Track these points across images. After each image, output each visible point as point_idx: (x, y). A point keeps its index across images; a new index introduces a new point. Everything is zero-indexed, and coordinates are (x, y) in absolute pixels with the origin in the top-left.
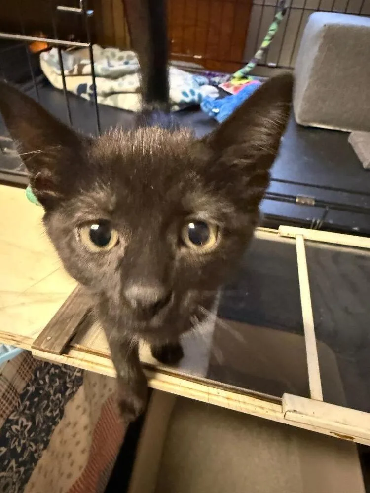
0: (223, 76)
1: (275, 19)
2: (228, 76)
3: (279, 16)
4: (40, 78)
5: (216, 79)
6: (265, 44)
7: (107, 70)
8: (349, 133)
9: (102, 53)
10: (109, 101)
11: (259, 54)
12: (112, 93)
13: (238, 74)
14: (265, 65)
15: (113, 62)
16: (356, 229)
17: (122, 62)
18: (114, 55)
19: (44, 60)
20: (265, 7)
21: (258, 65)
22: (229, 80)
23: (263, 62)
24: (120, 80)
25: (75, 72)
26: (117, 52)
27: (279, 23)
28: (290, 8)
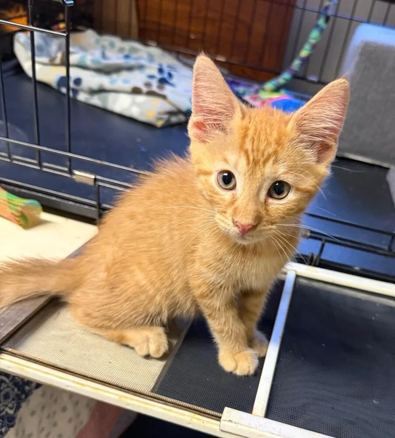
0: (249, 86)
1: (317, 26)
2: (256, 87)
3: (321, 22)
4: (11, 63)
5: (241, 89)
6: (304, 53)
7: (98, 62)
8: (387, 169)
9: (97, 42)
10: (96, 101)
11: (296, 63)
12: (101, 91)
13: (270, 85)
14: (303, 78)
15: (108, 53)
16: (357, 268)
17: (121, 55)
18: (112, 45)
19: (19, 42)
20: (306, 12)
21: (295, 76)
22: (257, 92)
23: (301, 74)
24: (114, 76)
25: (58, 61)
26: (117, 42)
27: (322, 31)
28: (336, 16)
